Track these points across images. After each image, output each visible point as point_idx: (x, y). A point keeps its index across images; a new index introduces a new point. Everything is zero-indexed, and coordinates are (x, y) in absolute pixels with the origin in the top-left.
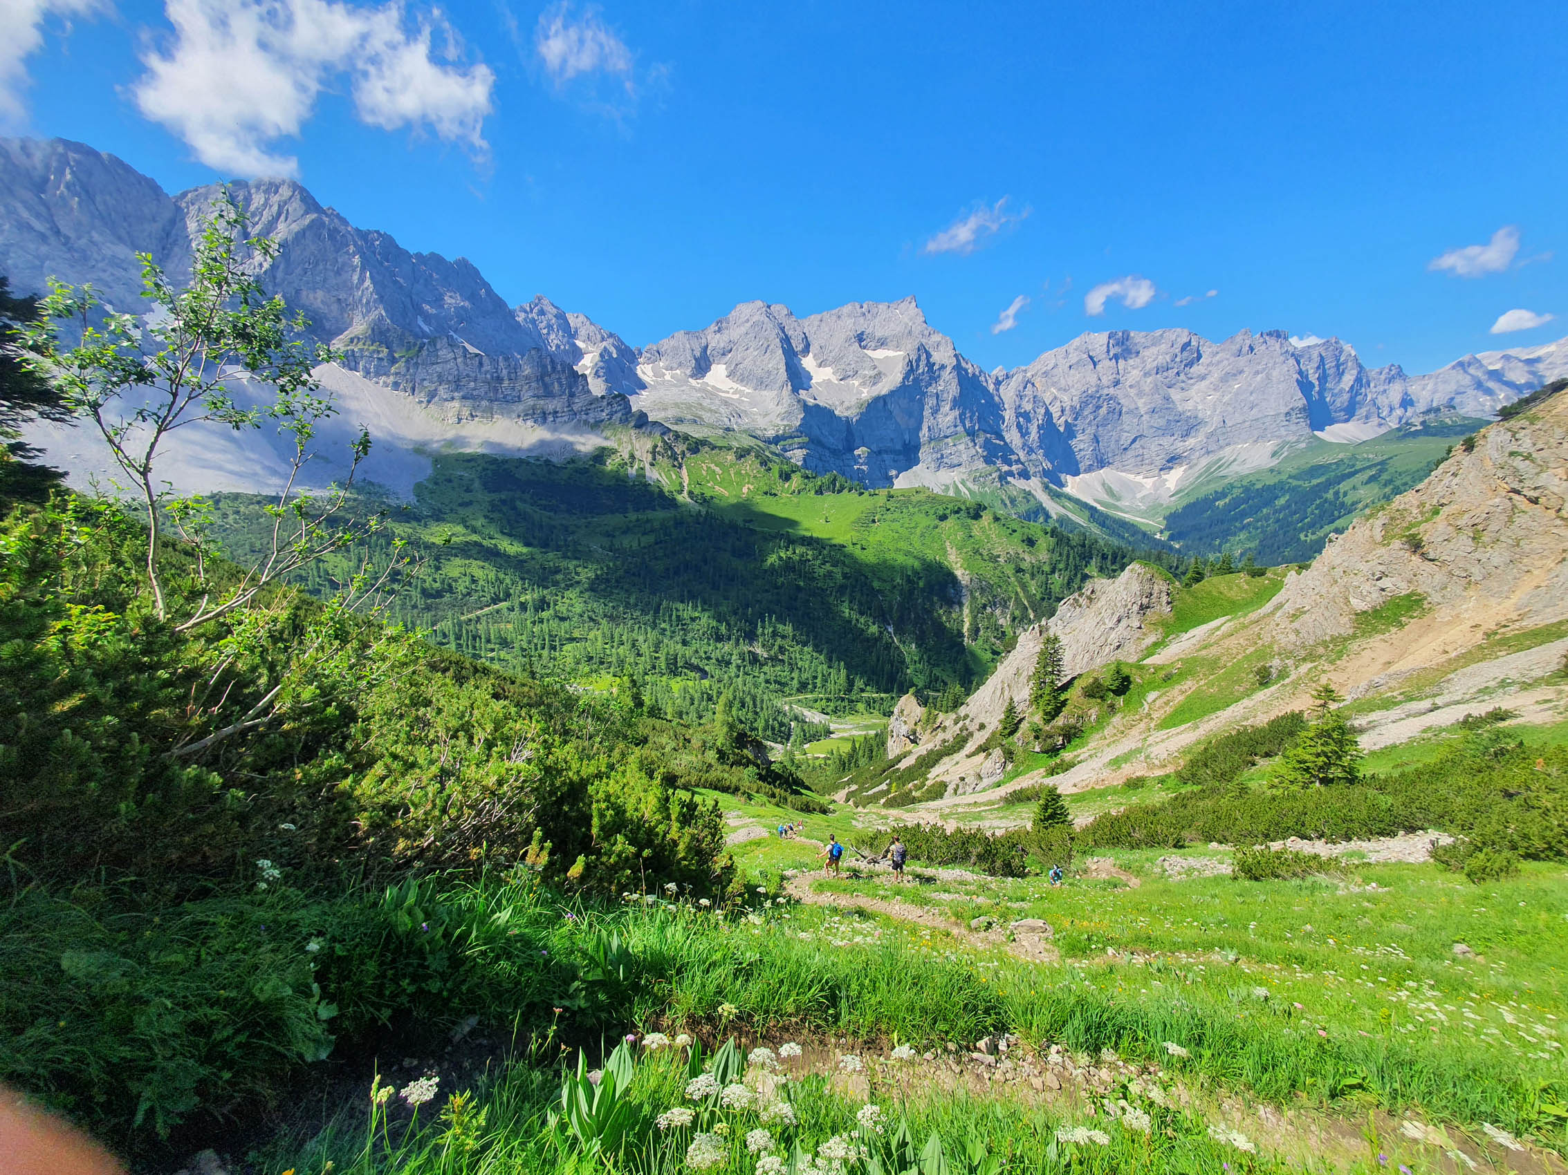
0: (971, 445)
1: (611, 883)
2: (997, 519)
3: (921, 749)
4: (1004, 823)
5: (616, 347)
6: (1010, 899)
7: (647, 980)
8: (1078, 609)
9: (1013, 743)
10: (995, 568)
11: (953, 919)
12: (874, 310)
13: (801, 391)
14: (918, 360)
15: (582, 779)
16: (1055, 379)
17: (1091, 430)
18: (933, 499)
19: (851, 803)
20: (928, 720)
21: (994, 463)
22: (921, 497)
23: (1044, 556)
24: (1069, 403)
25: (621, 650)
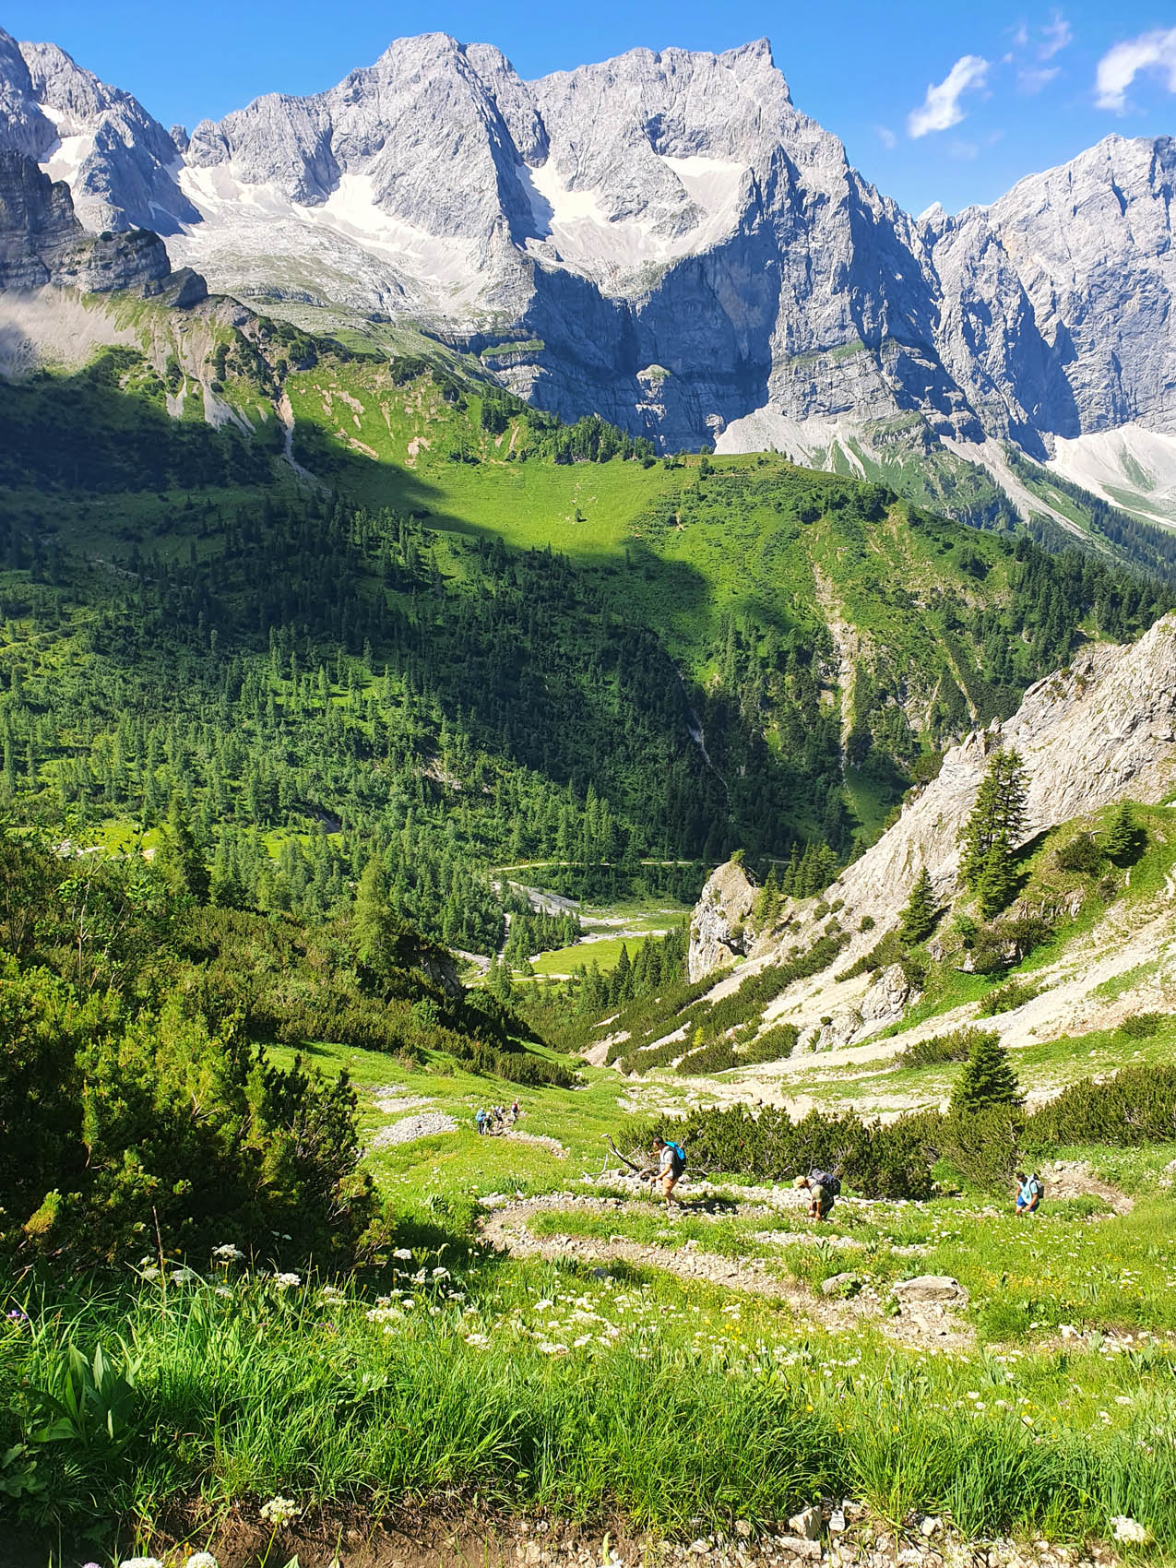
0: (871, 367)
1: (106, 1248)
2: (915, 521)
3: (752, 966)
4: (900, 1102)
5: (133, 126)
6: (897, 1240)
7: (163, 1434)
8: (1060, 704)
9: (925, 956)
10: (907, 620)
11: (791, 1278)
12: (684, 69)
13: (529, 241)
14: (772, 183)
15: (65, 1038)
16: (1043, 235)
17: (1106, 345)
18: (792, 477)
19: (616, 1065)
20: (765, 912)
21: (916, 407)
22: (768, 473)
23: (1003, 597)
24: (1068, 286)
25: (161, 773)
